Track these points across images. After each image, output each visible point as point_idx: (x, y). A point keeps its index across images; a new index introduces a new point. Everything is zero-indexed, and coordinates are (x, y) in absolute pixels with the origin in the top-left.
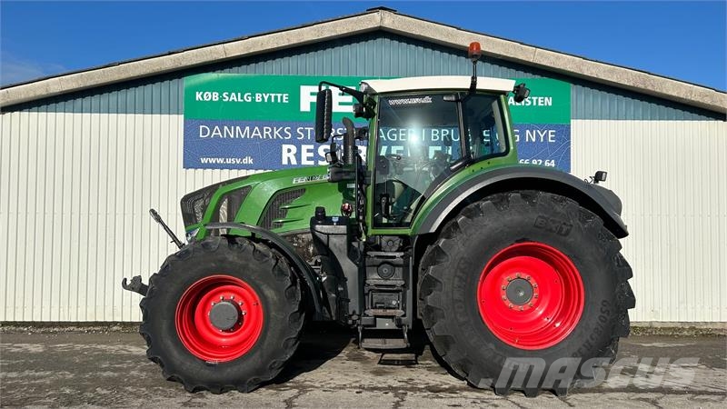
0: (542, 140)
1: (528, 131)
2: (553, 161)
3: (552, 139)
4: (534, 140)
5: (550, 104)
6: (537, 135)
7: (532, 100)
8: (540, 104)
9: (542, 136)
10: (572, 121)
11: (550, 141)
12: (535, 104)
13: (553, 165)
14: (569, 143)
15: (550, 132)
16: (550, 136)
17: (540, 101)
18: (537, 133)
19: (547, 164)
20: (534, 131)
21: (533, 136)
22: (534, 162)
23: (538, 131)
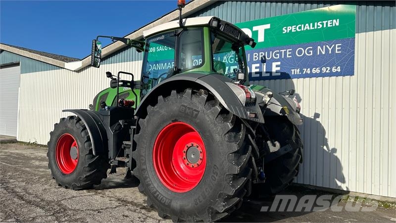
0: (330, 53)
1: (319, 47)
2: (339, 67)
3: (338, 50)
4: (324, 53)
5: (337, 24)
6: (327, 50)
7: (323, 24)
8: (329, 26)
9: (330, 49)
10: (356, 35)
11: (337, 52)
12: (325, 26)
13: (339, 70)
14: (354, 53)
15: (337, 45)
16: (337, 48)
17: (329, 23)
18: (326, 48)
19: (334, 70)
20: (324, 46)
21: (323, 50)
22: (324, 69)
23: (327, 46)
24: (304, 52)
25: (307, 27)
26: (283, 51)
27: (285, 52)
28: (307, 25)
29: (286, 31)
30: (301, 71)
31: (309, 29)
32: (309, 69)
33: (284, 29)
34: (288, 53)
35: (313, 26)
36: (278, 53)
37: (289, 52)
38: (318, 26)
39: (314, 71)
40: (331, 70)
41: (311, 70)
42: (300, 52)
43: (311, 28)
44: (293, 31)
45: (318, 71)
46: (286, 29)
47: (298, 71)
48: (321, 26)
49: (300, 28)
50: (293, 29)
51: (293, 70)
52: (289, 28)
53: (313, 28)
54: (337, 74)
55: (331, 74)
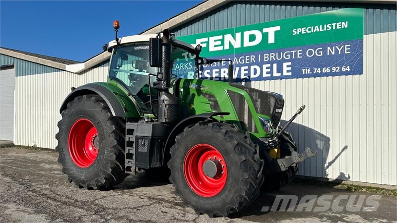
0: (340, 53)
1: (329, 48)
2: (348, 67)
3: (347, 51)
4: (333, 53)
5: (346, 26)
6: (336, 50)
7: (332, 26)
8: (338, 28)
9: (340, 50)
10: (364, 36)
11: (346, 52)
12: (334, 28)
13: (349, 70)
14: (362, 53)
15: (346, 46)
16: (346, 49)
17: (338, 26)
18: (336, 48)
19: (344, 69)
20: (334, 47)
21: (332, 51)
22: (334, 69)
23: (337, 47)
24: (315, 52)
25: (317, 29)
26: (294, 52)
27: (296, 53)
28: (317, 27)
29: (296, 32)
30: (312, 71)
31: (318, 31)
32: (319, 69)
33: (294, 31)
34: (298, 54)
35: (323, 28)
36: (288, 54)
37: (300, 52)
38: (327, 28)
39: (324, 71)
40: (341, 69)
41: (321, 70)
42: (310, 53)
43: (321, 30)
44: (303, 33)
45: (328, 70)
46: (296, 31)
47: (309, 70)
48: (330, 28)
49: (310, 30)
50: (303, 31)
51: (304, 70)
52: (299, 30)
53: (323, 30)
54: (346, 73)
55: (341, 73)
